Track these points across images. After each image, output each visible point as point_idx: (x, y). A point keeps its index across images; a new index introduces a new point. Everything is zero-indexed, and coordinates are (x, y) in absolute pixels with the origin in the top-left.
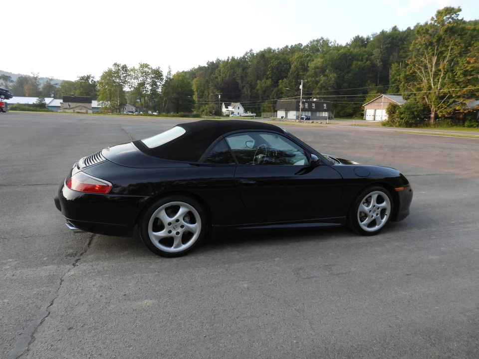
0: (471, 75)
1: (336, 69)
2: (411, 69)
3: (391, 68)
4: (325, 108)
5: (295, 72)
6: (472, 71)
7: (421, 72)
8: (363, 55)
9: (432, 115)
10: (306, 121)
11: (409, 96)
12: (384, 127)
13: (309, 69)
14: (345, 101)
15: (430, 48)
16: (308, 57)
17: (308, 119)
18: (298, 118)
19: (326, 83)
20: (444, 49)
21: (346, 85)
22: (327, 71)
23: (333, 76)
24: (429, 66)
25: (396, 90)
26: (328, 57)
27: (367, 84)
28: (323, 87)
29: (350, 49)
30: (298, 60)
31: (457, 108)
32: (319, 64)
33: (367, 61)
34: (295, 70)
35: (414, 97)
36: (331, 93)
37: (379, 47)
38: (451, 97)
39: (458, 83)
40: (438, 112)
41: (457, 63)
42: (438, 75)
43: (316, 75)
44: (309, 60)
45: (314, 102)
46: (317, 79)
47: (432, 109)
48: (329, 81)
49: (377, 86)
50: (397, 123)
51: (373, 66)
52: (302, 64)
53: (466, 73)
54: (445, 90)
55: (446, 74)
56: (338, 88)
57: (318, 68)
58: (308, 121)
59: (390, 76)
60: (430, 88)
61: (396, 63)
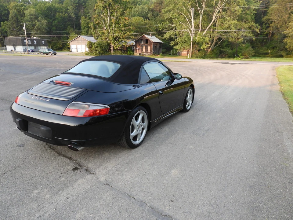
0: (127, 27)
1: (46, 17)
2: (97, 21)
3: (81, 19)
4: (44, 44)
5: (15, 16)
6: (127, 24)
7: (102, 23)
8: (62, 9)
9: (112, 48)
10: (31, 53)
11: (98, 37)
12: (87, 56)
13: (25, 15)
14: (55, 39)
15: (105, 9)
16: (22, 6)
17: (33, 51)
18: (25, 51)
19: (41, 27)
20: (113, 11)
21: (54, 28)
22: (40, 18)
23: (44, 22)
24: (106, 20)
25: (86, 33)
26: (38, 7)
27: (68, 28)
28: (38, 29)
29: (52, 4)
30: (15, 8)
31: (123, 44)
32: (32, 12)
33: (65, 13)
34: (14, 15)
35: (101, 38)
36: (45, 34)
37: (71, 5)
38: (120, 38)
39: (122, 31)
40: (114, 46)
41: (120, 20)
42: (111, 25)
43: (31, 20)
44: (24, 9)
45: (35, 39)
46: (34, 23)
47: (111, 45)
48: (43, 25)
49: (74, 30)
50: (94, 53)
51: (70, 17)
52: (19, 11)
53: (125, 25)
54: (117, 34)
55: (116, 25)
56: (50, 31)
57: (32, 15)
58: (33, 53)
59: (82, 25)
60: (108, 33)
61: (83, 16)
